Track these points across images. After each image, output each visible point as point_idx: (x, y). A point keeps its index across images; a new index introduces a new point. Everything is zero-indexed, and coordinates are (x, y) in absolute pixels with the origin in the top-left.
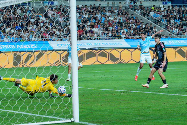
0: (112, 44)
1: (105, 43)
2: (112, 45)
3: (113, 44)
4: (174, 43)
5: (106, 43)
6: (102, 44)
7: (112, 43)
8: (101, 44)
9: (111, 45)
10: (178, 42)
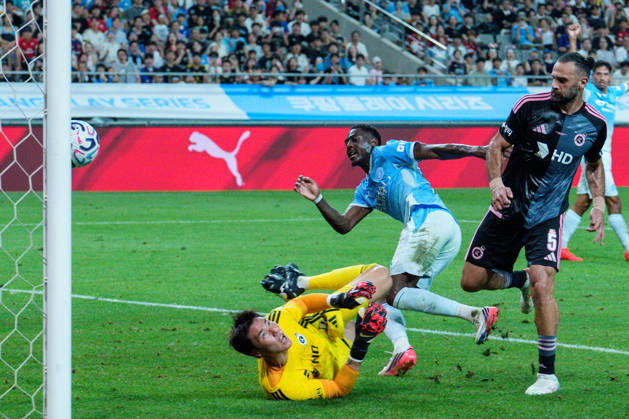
0: (167, 104)
1: (136, 97)
2: (165, 108)
3: (171, 104)
4: (440, 108)
5: (141, 100)
6: (124, 100)
7: (167, 97)
8: (118, 103)
9: (159, 108)
10: (456, 104)
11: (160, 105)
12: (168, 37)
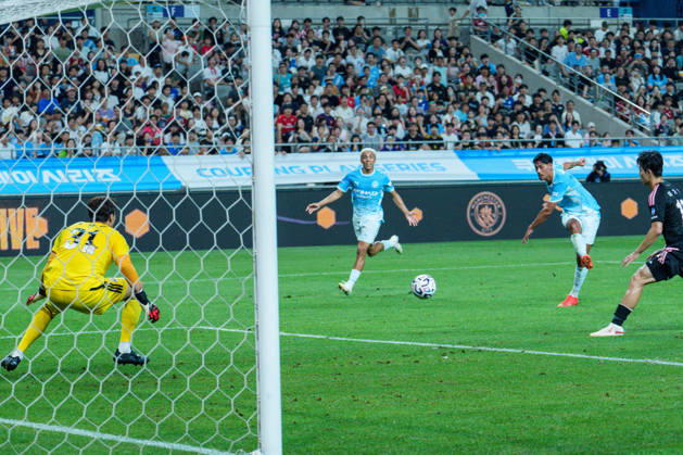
0: (408, 168)
1: (381, 163)
2: (406, 172)
3: (411, 168)
5: (386, 165)
11: (403, 169)
12: (409, 111)
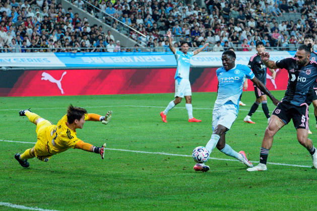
0: (32, 61)
1: (20, 58)
2: (32, 62)
3: (34, 61)
4: (144, 61)
5: (22, 59)
6: (15, 59)
7: (32, 58)
8: (12, 61)
9: (29, 62)
10: (150, 59)
11: (30, 61)
12: (33, 34)
